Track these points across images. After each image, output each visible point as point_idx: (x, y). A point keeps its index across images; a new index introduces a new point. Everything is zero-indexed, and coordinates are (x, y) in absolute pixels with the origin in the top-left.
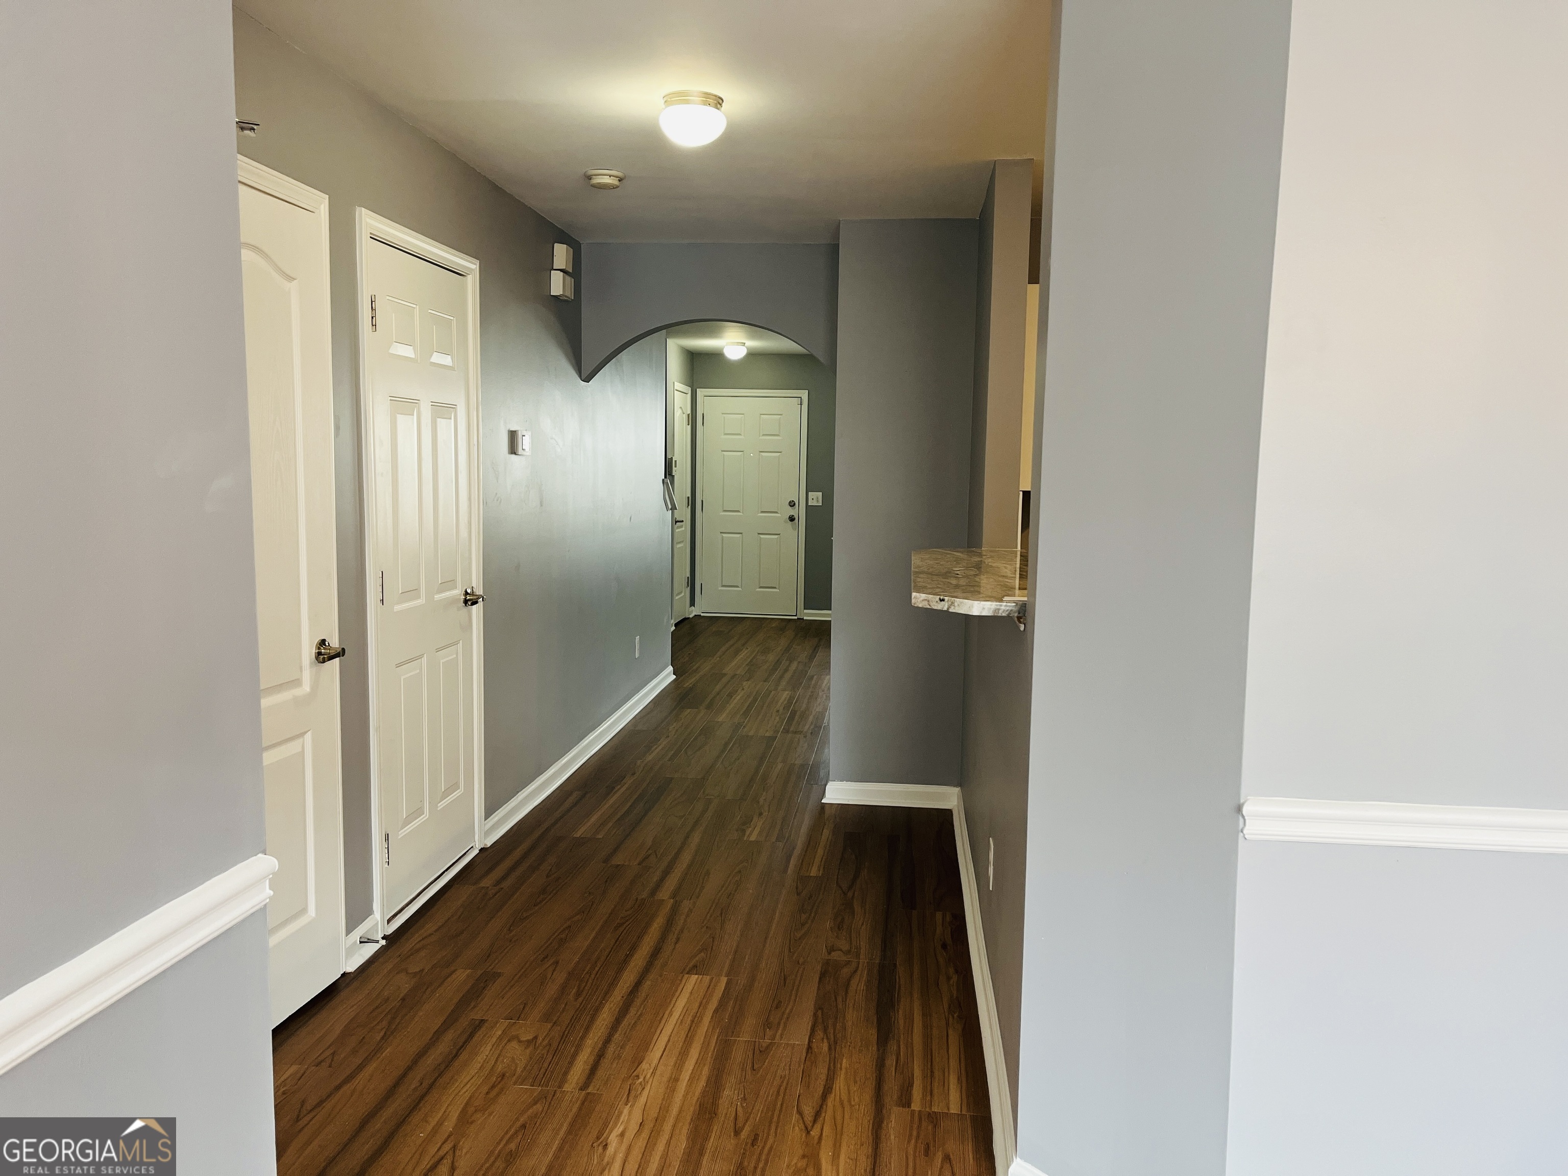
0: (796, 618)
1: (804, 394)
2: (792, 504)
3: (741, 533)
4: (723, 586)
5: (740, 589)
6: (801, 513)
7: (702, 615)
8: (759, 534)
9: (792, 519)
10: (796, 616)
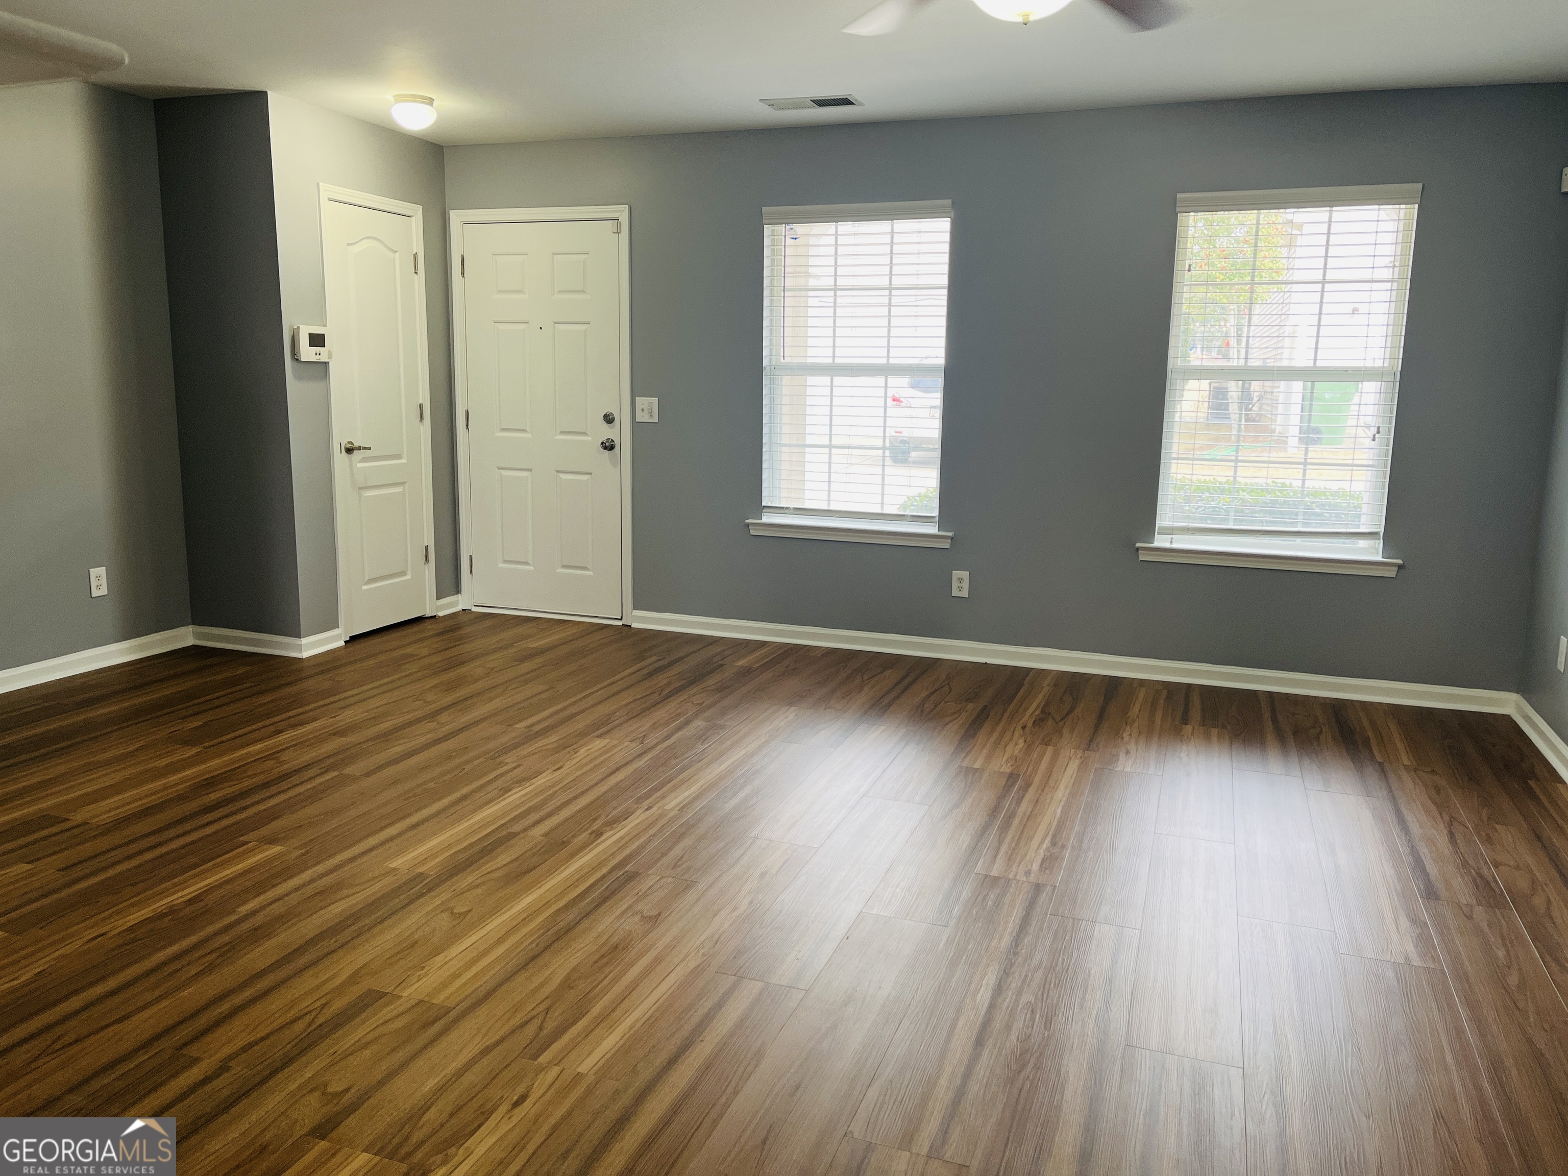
0: (620, 623)
1: (622, 212)
2: (609, 419)
3: (531, 470)
4: (505, 562)
5: (532, 568)
6: (623, 434)
7: (474, 609)
8: (558, 472)
9: (609, 446)
10: (621, 619)
